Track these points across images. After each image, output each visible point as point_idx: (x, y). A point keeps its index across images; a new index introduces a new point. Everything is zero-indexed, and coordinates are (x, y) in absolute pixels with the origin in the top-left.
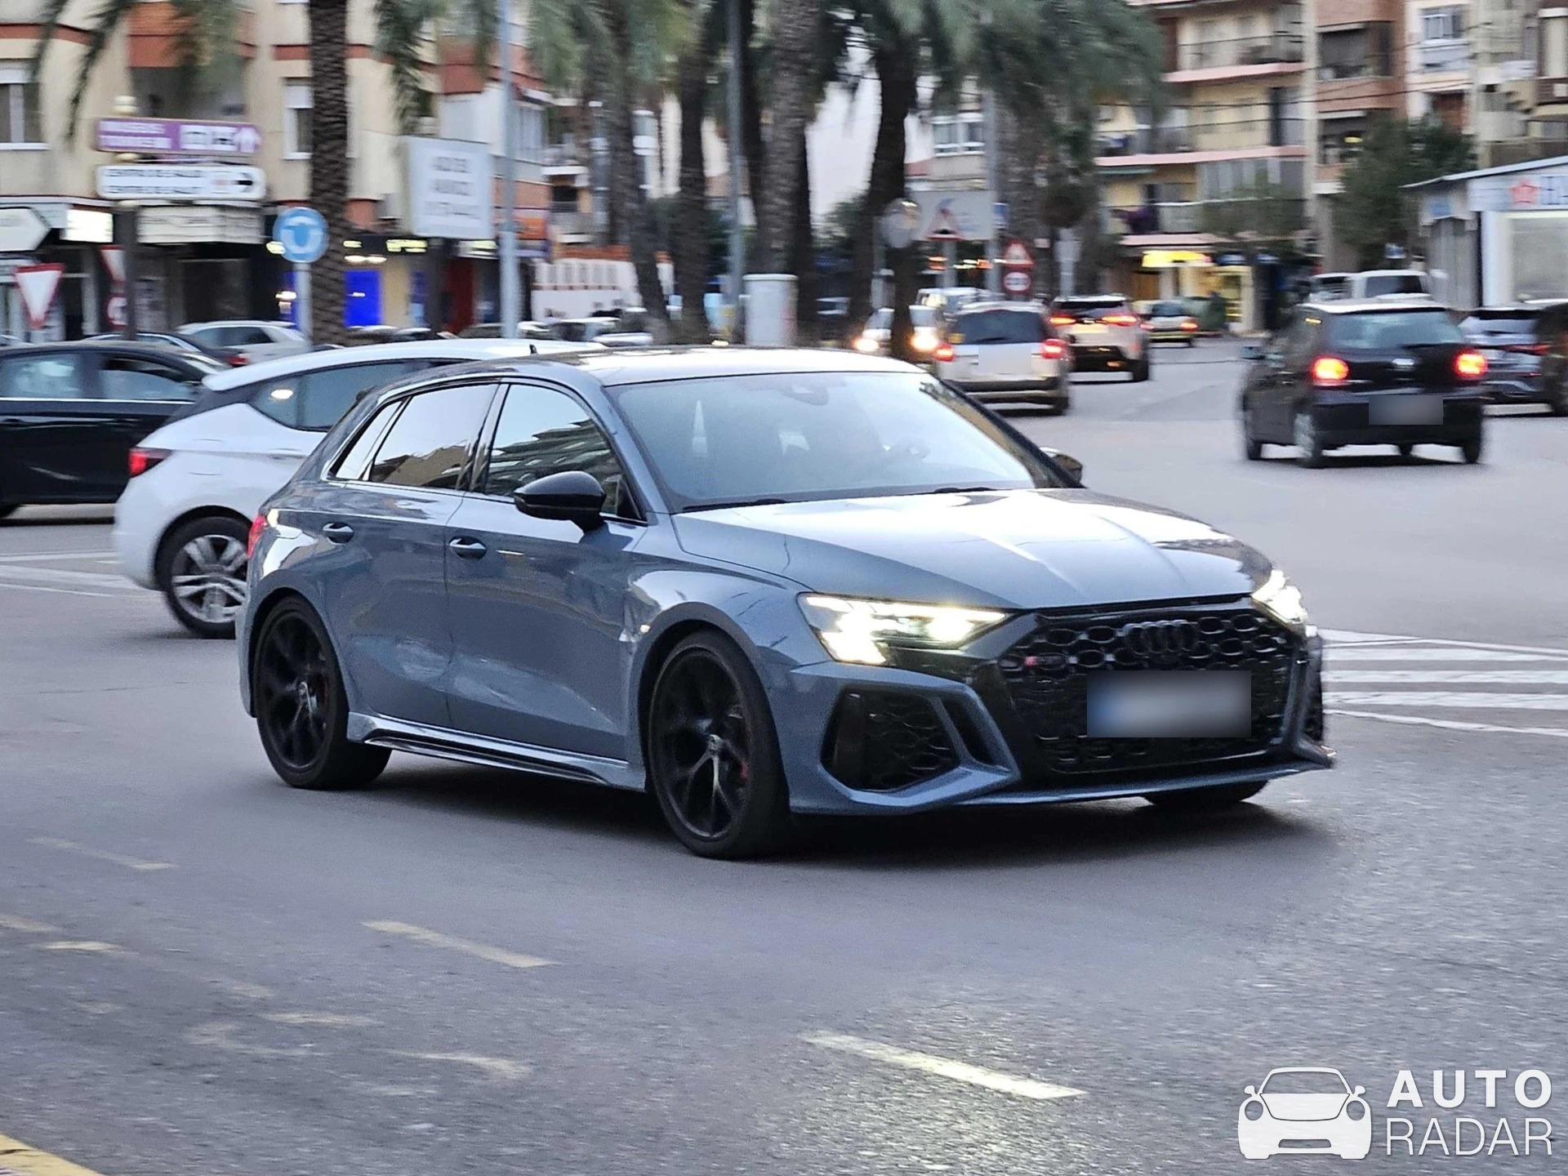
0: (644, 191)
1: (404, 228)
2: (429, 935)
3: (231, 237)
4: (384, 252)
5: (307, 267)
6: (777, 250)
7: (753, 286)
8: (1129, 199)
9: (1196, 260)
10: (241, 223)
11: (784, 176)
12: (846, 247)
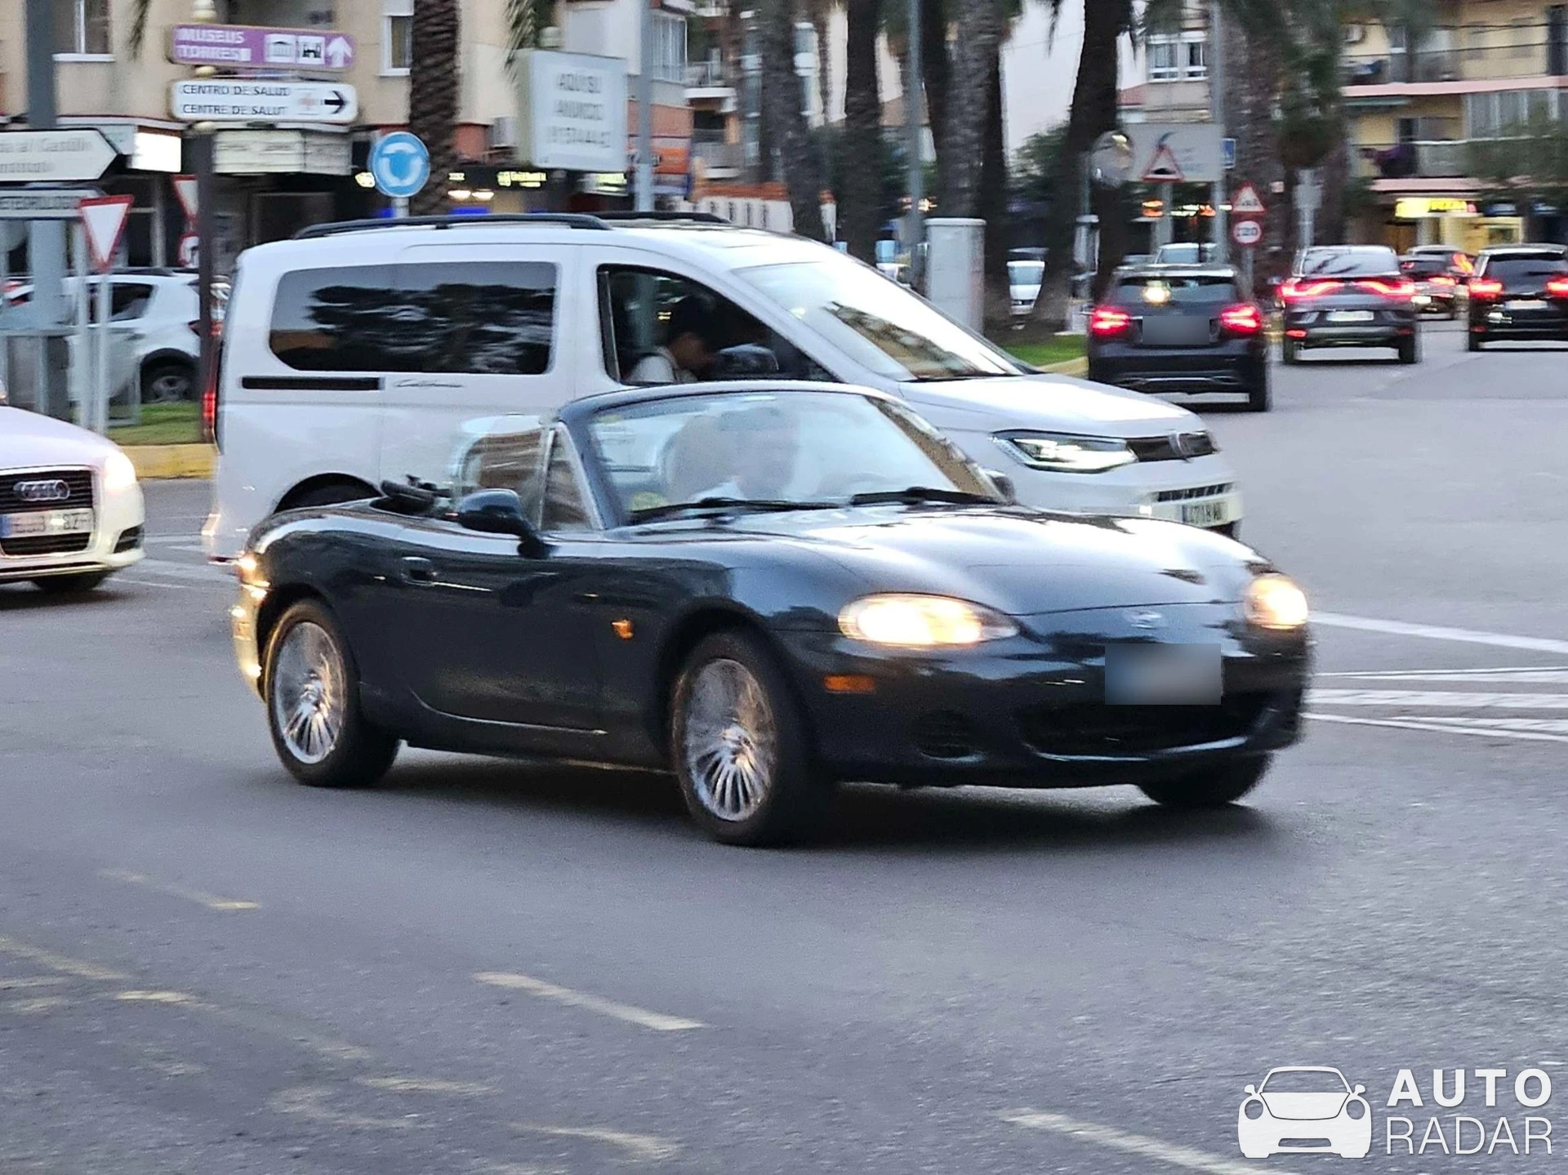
0: (806, 118)
1: (521, 158)
2: (552, 991)
3: (316, 167)
4: (495, 186)
5: (406, 203)
6: (964, 190)
7: (933, 230)
8: (1379, 136)
9: (1459, 209)
10: (327, 150)
11: (972, 101)
12: (1042, 188)
